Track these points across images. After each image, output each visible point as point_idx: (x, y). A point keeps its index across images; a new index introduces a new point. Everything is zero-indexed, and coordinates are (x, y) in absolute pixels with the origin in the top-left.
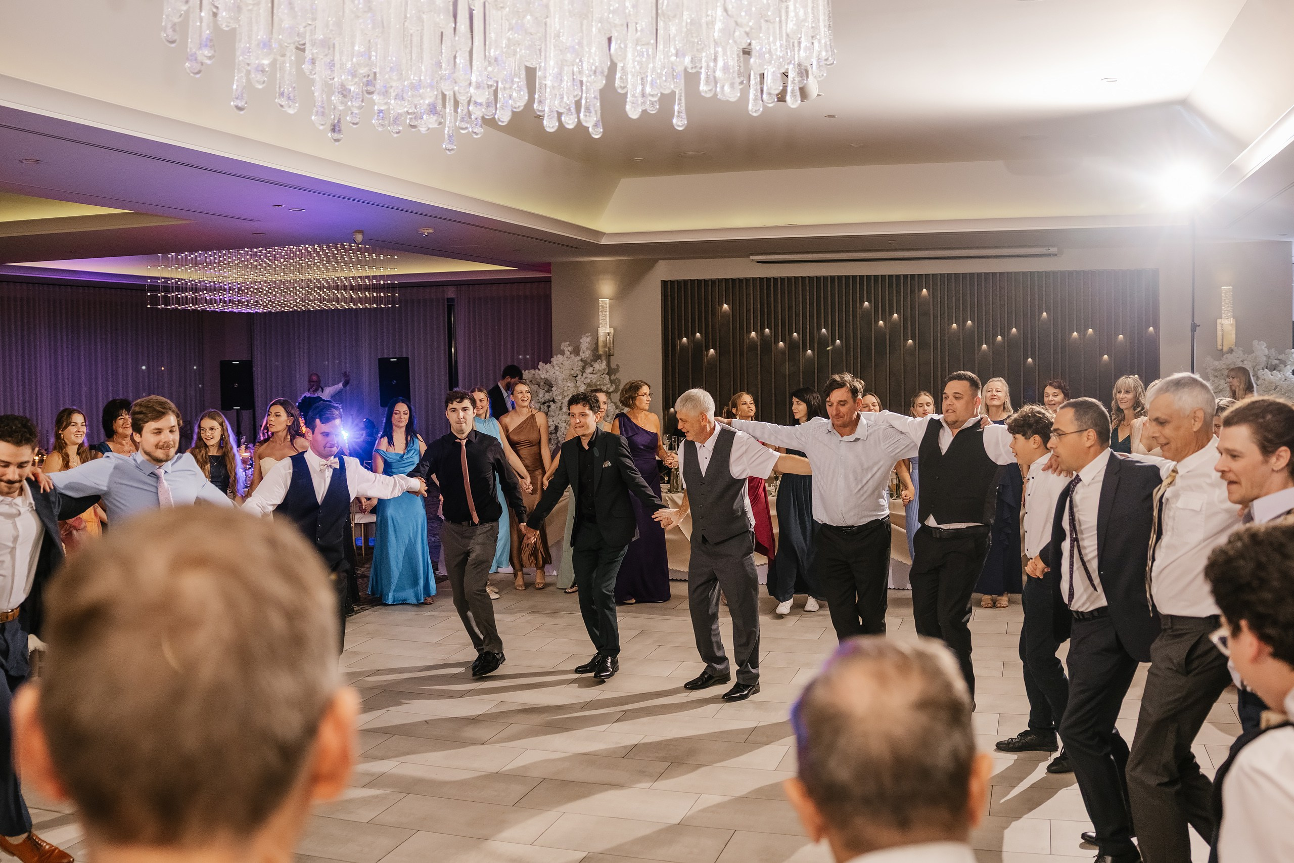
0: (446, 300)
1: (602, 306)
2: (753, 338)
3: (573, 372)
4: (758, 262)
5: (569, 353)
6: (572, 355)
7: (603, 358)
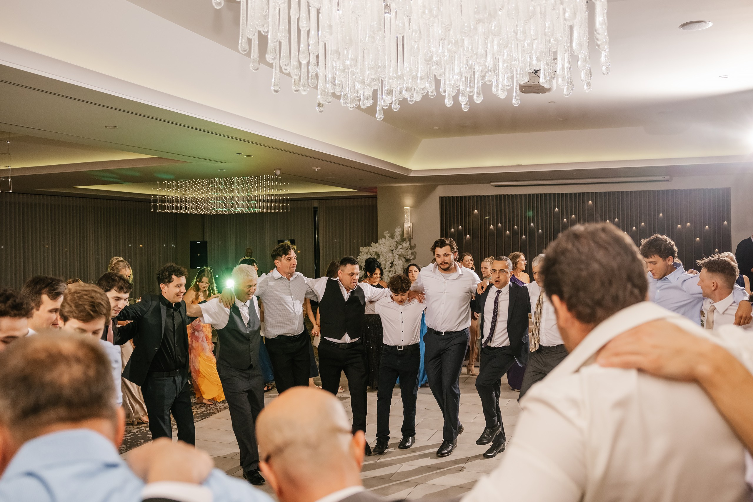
0: (313, 208)
1: (406, 211)
2: (492, 229)
3: (391, 248)
4: (495, 186)
5: (388, 237)
6: (390, 239)
7: (407, 240)
